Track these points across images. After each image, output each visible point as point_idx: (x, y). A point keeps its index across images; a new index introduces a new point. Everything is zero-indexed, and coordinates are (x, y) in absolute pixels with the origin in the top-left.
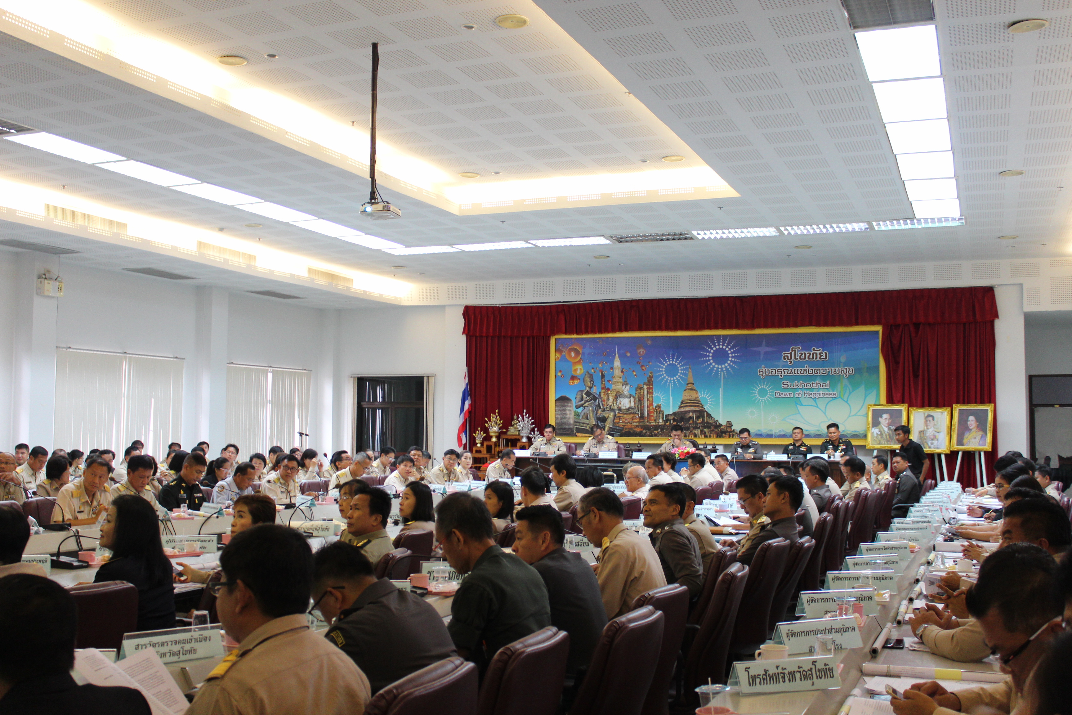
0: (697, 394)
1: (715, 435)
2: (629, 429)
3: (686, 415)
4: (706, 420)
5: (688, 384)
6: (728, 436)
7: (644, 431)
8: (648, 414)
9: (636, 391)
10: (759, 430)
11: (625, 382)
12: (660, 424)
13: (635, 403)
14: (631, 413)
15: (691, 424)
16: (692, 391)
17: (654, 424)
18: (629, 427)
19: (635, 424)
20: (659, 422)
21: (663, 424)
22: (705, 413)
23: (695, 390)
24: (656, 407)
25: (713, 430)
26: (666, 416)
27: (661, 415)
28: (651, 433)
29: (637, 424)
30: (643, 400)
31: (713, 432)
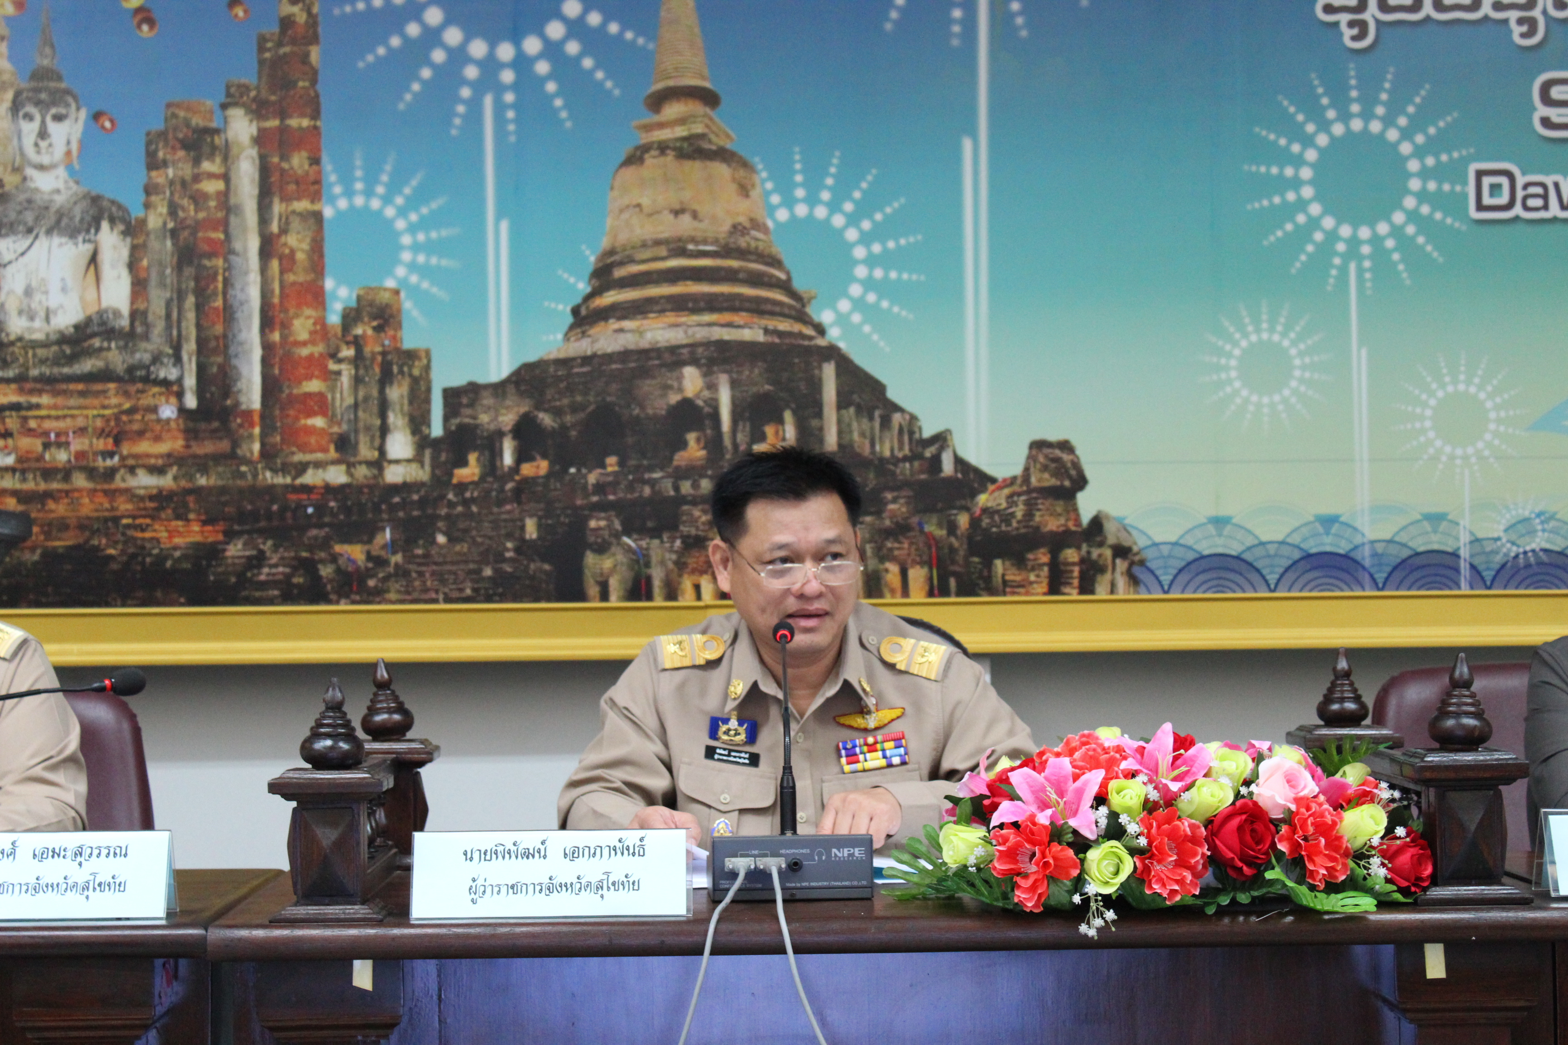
0: (744, 190)
1: (918, 575)
2: (83, 526)
3: (647, 386)
4: (831, 441)
5: (657, 101)
6: (1040, 579)
7: (235, 550)
8: (270, 387)
9: (153, 163)
10: (1328, 521)
11: (40, 75)
12: (394, 475)
13: (139, 286)
14: (105, 375)
15: (691, 472)
16: (695, 169)
17: (337, 476)
18: (87, 508)
19: (144, 481)
20: (380, 462)
21: (420, 474)
22: (829, 372)
23: (723, 155)
24: (350, 317)
25: (900, 530)
26: (452, 396)
27: (397, 393)
28: (309, 567)
29: (167, 481)
30: (225, 249)
31: (902, 548)
